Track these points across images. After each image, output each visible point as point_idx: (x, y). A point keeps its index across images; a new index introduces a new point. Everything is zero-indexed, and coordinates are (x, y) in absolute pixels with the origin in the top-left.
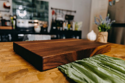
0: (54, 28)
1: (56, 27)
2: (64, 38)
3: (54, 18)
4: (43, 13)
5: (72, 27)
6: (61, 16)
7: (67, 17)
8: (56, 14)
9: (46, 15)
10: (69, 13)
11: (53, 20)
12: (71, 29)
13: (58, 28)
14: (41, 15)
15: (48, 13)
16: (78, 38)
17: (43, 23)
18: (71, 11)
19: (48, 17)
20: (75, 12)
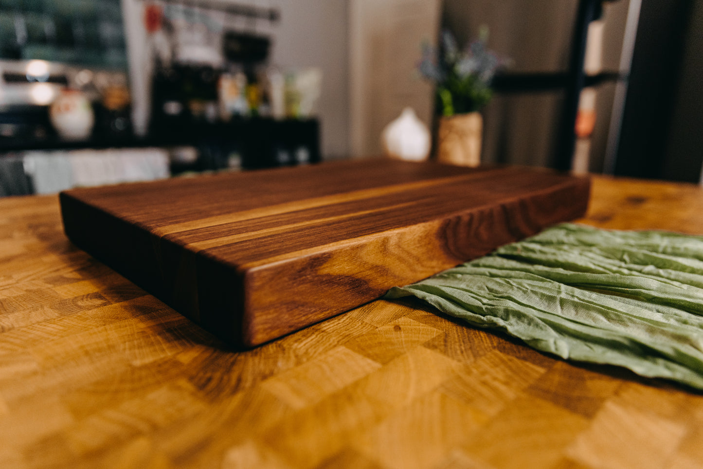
0: (173, 108)
1: (183, 100)
2: (235, 161)
3: (166, 54)
4: (92, 19)
5: (265, 98)
6: (198, 36)
7: (235, 46)
8: (169, 27)
9: (107, 31)
10: (240, 25)
11: (157, 61)
12: (263, 110)
13: (196, 107)
14: (79, 31)
15: (119, 21)
16: (303, 155)
17: (102, 80)
18: (250, 13)
19: (121, 45)
20: (273, 16)
